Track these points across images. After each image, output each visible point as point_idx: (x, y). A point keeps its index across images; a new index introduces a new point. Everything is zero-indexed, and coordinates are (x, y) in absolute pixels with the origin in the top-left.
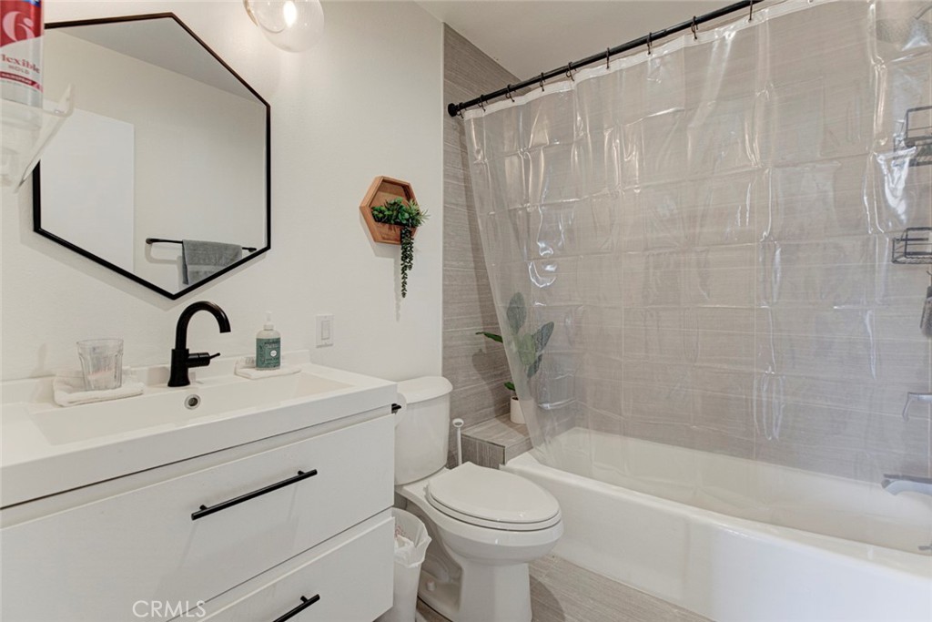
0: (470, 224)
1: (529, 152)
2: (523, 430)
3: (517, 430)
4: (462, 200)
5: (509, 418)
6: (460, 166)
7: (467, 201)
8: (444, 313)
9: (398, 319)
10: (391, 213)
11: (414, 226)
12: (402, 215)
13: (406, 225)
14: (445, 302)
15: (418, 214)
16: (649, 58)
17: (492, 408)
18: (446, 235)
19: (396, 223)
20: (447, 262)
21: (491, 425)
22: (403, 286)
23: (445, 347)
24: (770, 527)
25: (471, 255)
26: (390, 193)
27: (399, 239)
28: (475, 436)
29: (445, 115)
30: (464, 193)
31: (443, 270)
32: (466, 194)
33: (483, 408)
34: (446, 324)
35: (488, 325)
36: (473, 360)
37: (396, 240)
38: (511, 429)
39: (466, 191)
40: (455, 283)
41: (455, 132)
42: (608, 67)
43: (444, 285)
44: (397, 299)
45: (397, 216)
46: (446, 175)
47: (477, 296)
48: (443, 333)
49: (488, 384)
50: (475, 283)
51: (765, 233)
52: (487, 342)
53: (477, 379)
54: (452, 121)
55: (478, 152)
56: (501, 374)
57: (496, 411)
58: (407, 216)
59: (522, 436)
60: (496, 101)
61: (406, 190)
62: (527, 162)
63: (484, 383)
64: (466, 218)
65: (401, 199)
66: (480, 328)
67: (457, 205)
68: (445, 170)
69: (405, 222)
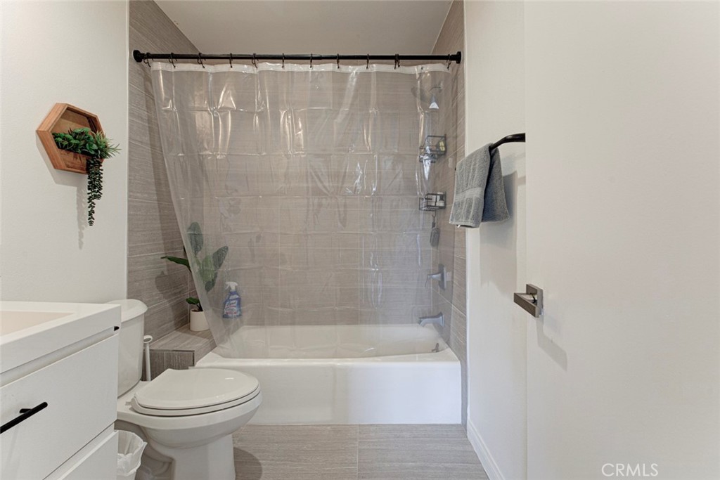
0: (153, 161)
1: (219, 112)
2: (207, 334)
3: (198, 336)
4: (146, 139)
5: (189, 328)
6: (144, 108)
7: (151, 141)
8: (129, 241)
9: (80, 247)
10: (77, 142)
11: (102, 157)
12: (91, 145)
13: (94, 155)
14: (130, 231)
15: (106, 147)
16: (310, 70)
17: (173, 322)
18: (131, 168)
19: (84, 153)
20: (131, 194)
21: (173, 337)
22: (90, 214)
23: (130, 272)
24: (376, 358)
25: (154, 188)
26: (73, 122)
27: (85, 168)
28: (161, 348)
29: (130, 58)
30: (148, 132)
31: (129, 201)
32: (150, 134)
33: (165, 323)
34: (131, 250)
35: (168, 250)
36: (156, 281)
37: (82, 169)
38: (194, 337)
39: (150, 131)
40: (138, 213)
41: (141, 77)
42: (283, 67)
43: (129, 215)
44: (80, 227)
45: (85, 145)
46: (131, 114)
47: (159, 225)
48: (128, 259)
49: (169, 302)
50: (158, 214)
51: (374, 189)
52: (168, 266)
53: (160, 299)
54: (136, 65)
55: (167, 100)
56: (180, 292)
57: (175, 324)
58: (95, 147)
59: (205, 340)
60: (188, 63)
61: (93, 122)
62: (216, 119)
63: (166, 301)
64: (150, 155)
65: (88, 129)
66: (162, 254)
67: (141, 142)
68: (130, 109)
69: (93, 153)
